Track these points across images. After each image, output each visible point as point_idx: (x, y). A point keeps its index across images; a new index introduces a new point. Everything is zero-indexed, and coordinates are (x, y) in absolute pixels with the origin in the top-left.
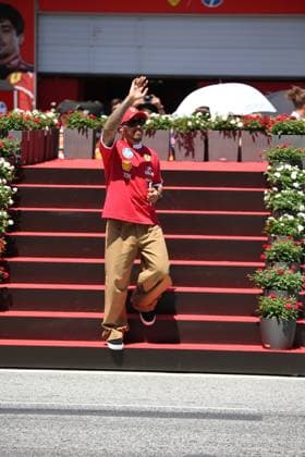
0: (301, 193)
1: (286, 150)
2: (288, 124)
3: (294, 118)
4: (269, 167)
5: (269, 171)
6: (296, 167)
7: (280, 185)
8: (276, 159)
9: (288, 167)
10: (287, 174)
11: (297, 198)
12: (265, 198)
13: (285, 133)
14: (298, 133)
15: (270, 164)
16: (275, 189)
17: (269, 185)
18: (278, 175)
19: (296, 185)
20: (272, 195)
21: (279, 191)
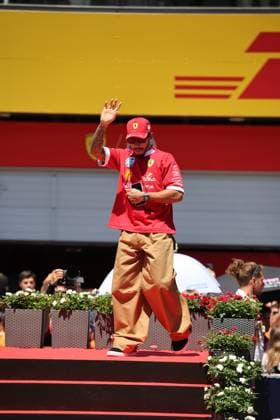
0: (248, 390)
1: (230, 336)
2: (232, 305)
3: (240, 298)
4: (210, 358)
5: (210, 362)
6: (242, 358)
7: (223, 380)
8: (218, 348)
9: (233, 357)
10: (232, 366)
11: (244, 398)
12: (206, 396)
13: (228, 315)
14: (244, 316)
15: (211, 354)
16: (217, 385)
17: (210, 381)
18: (220, 367)
19: (242, 380)
20: (213, 392)
21: (222, 387)
